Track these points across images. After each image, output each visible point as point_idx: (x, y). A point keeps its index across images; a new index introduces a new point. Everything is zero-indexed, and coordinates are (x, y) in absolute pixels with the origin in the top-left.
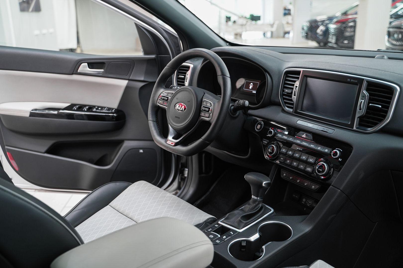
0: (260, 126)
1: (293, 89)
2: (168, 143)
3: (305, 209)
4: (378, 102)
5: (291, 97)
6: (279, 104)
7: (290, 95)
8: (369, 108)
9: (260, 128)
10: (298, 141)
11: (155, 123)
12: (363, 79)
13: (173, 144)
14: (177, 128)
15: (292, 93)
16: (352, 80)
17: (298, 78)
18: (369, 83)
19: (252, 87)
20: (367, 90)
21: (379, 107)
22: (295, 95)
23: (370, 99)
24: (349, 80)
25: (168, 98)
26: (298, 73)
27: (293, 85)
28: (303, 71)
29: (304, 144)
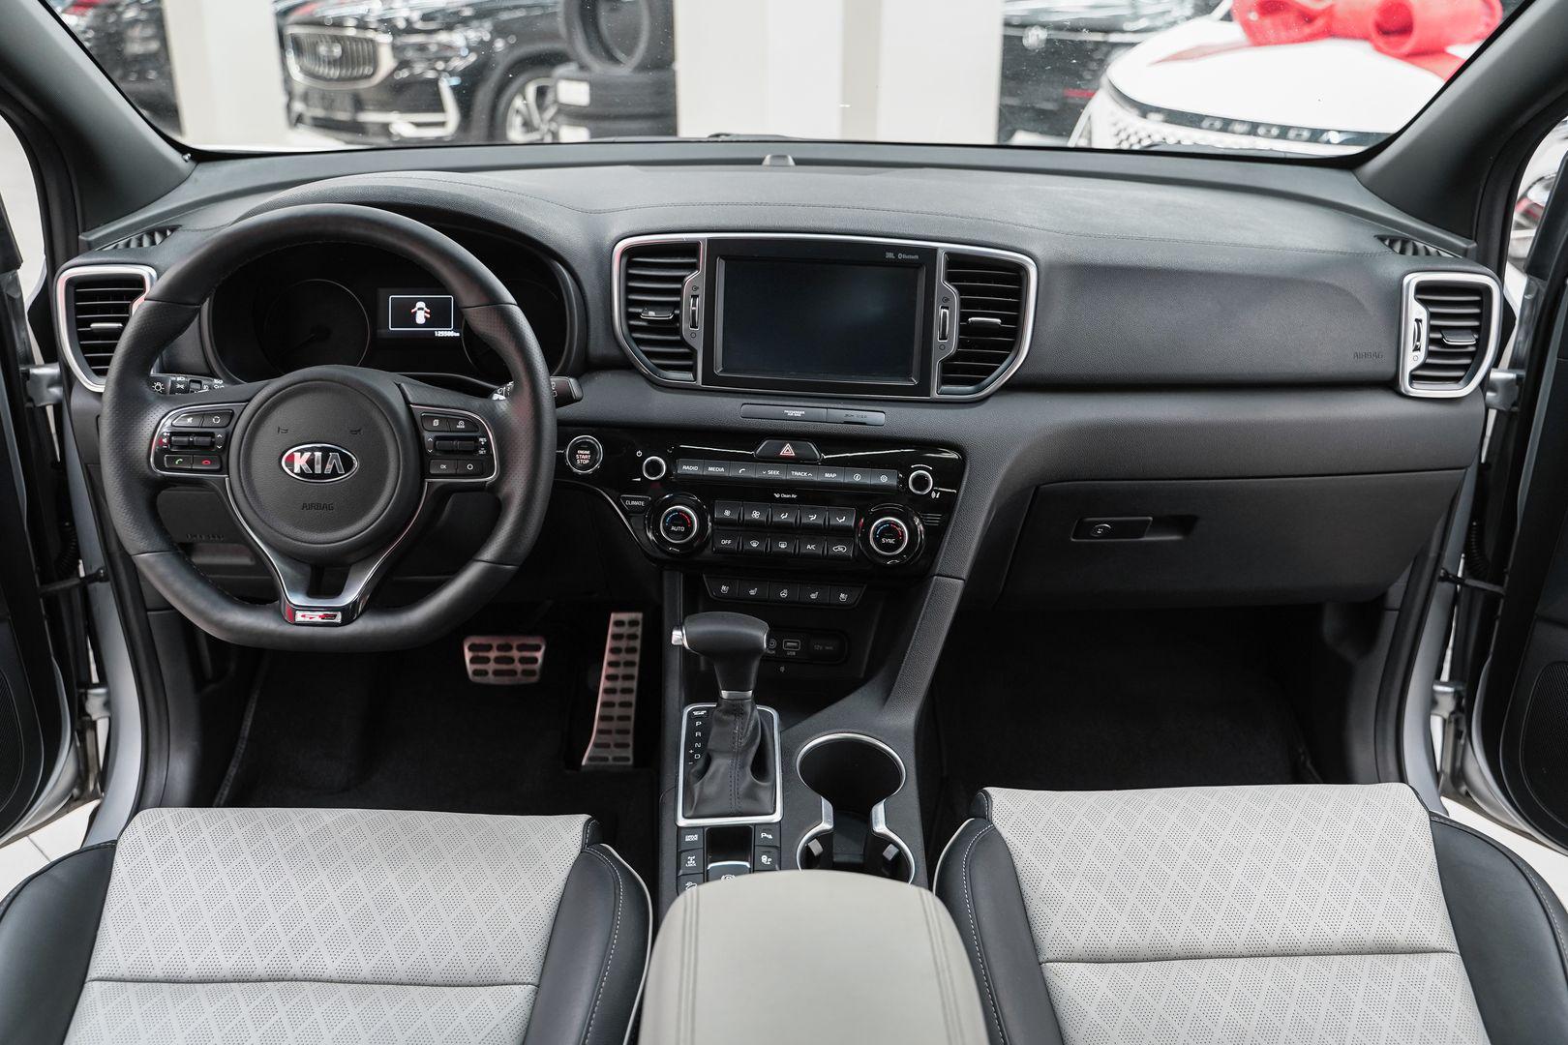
0: (588, 452)
1: (677, 305)
2: (299, 617)
3: (782, 669)
4: (987, 307)
5: (678, 331)
6: (623, 365)
7: (673, 326)
8: (965, 329)
9: (593, 461)
10: (771, 472)
11: (168, 555)
12: (935, 250)
13: (335, 616)
14: (330, 549)
15: (677, 318)
16: (901, 256)
17: (693, 267)
18: (954, 259)
19: (425, 317)
20: (950, 278)
21: (996, 324)
22: (694, 325)
23: (963, 304)
24: (890, 255)
25: (212, 435)
26: (691, 249)
27: (678, 292)
28: (710, 241)
29: (798, 475)
